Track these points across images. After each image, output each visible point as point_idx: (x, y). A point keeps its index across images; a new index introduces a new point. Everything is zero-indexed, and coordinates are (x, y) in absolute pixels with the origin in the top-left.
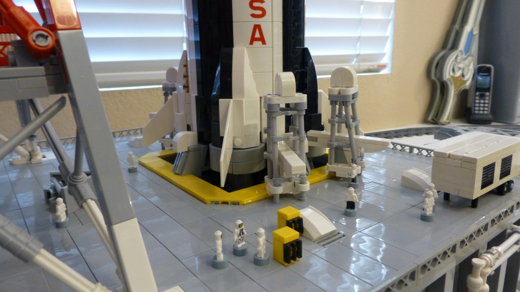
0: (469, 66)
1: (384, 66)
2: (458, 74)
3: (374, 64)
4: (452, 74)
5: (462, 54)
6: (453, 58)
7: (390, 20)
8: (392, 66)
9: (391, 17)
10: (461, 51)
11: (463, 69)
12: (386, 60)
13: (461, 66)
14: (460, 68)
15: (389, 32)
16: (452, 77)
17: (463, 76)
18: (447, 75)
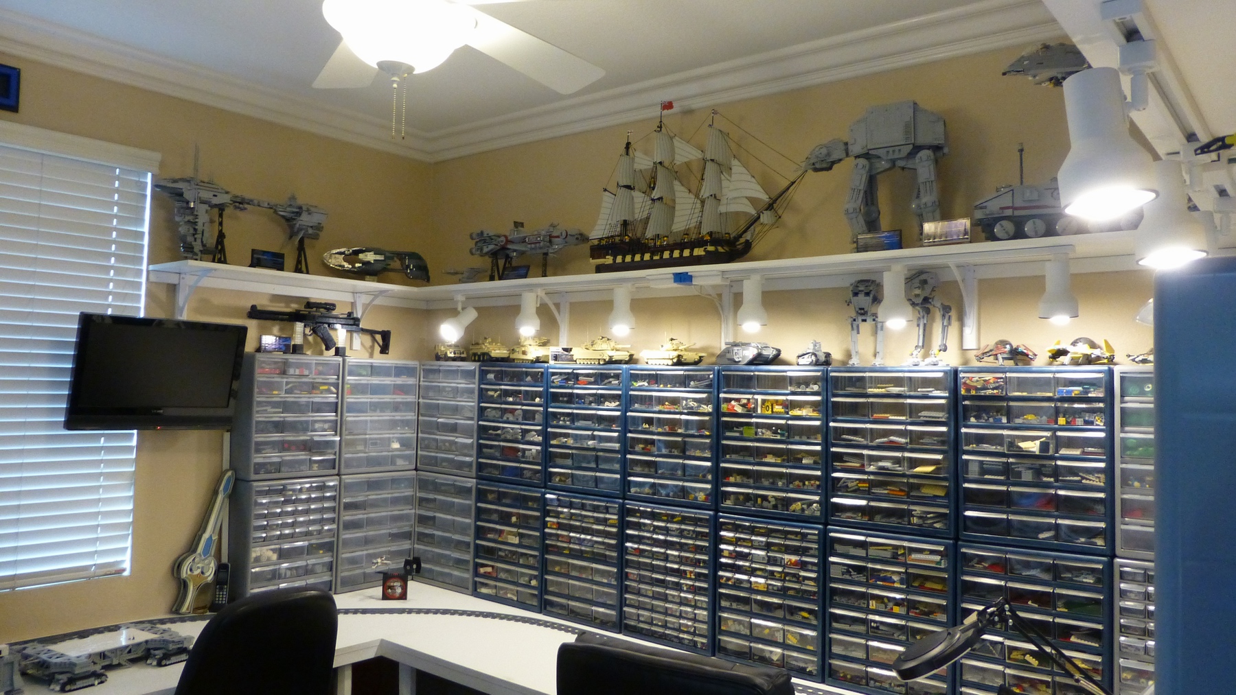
0: (209, 564)
1: (124, 570)
2: (197, 572)
3: (113, 569)
4: (189, 572)
5: (201, 556)
6: (191, 560)
7: (129, 535)
8: (131, 570)
9: (130, 532)
10: (200, 554)
11: (203, 568)
12: (127, 565)
13: (200, 565)
14: (198, 568)
15: (128, 543)
16: (190, 575)
17: (202, 573)
18: (185, 573)
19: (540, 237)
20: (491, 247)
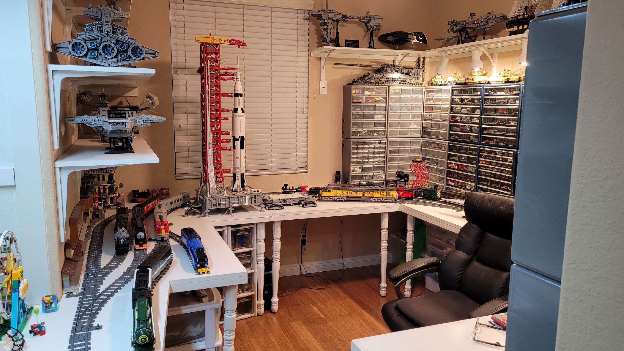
19: (482, 20)
20: (458, 28)
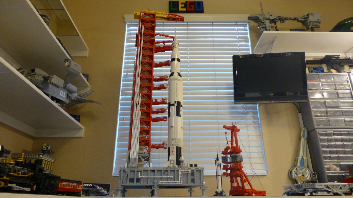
0: (306, 171)
6: (295, 170)
10: (299, 166)
14: (300, 173)
16: (297, 177)
17: (303, 175)
18: (294, 176)
